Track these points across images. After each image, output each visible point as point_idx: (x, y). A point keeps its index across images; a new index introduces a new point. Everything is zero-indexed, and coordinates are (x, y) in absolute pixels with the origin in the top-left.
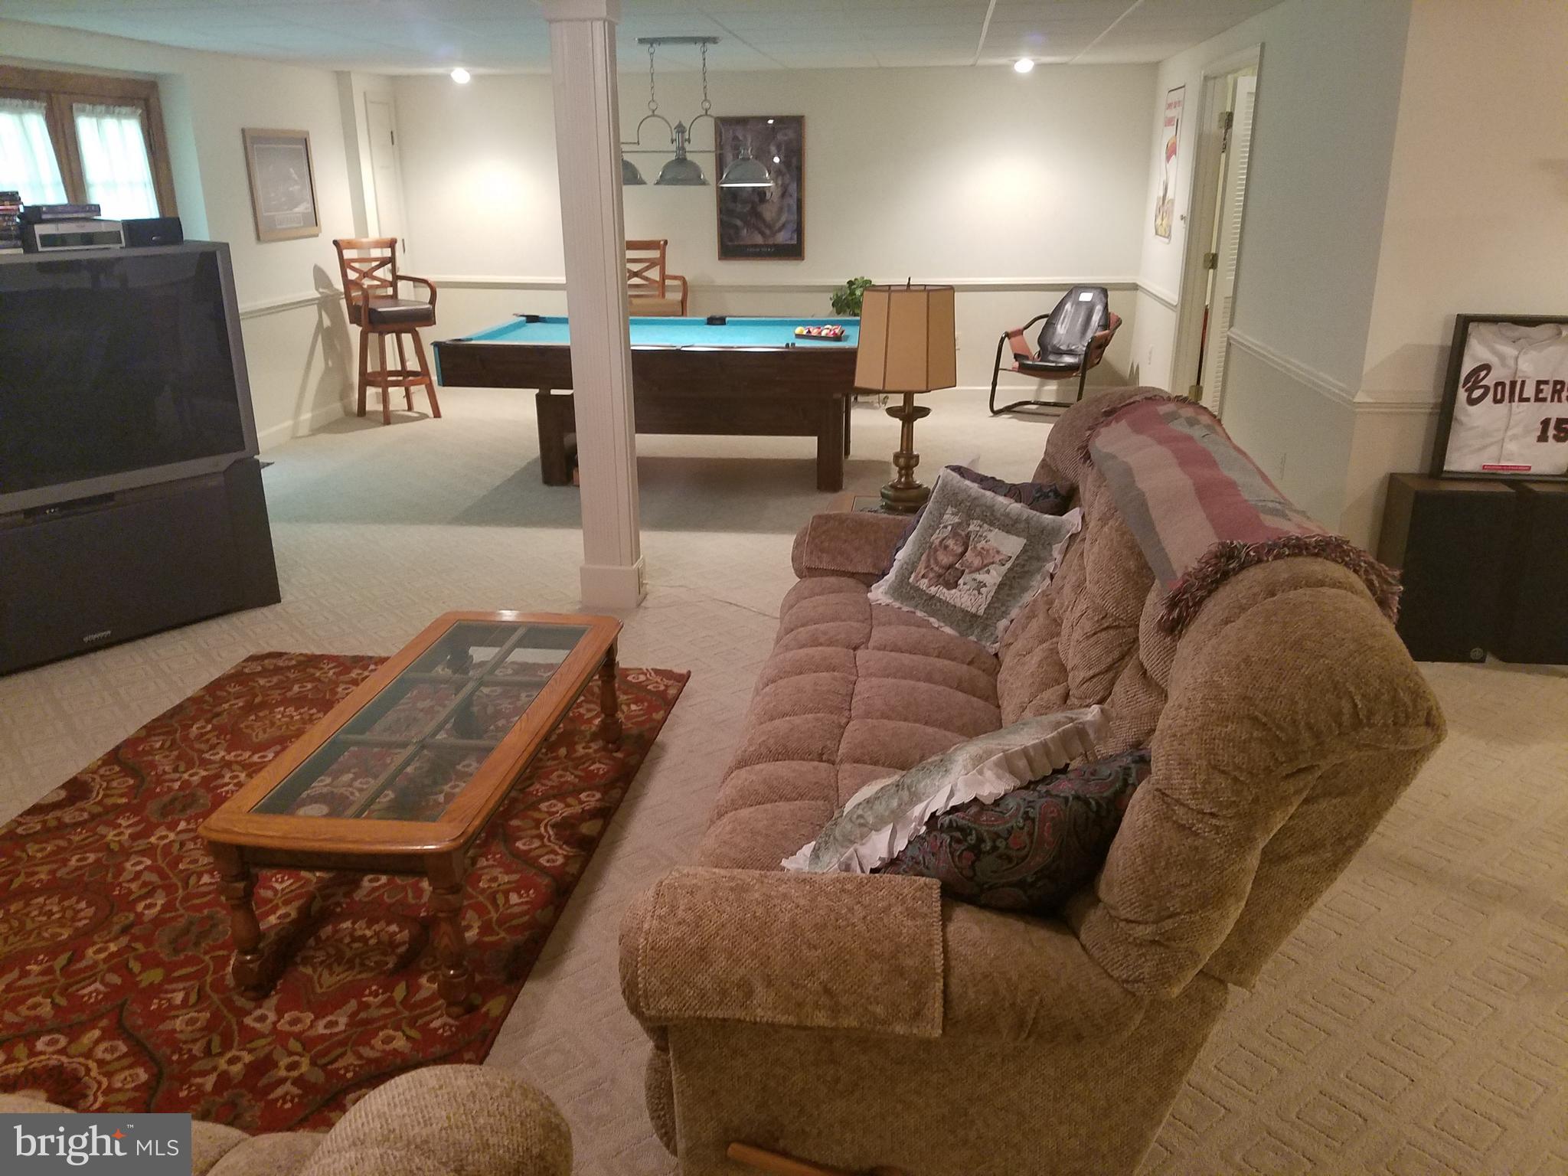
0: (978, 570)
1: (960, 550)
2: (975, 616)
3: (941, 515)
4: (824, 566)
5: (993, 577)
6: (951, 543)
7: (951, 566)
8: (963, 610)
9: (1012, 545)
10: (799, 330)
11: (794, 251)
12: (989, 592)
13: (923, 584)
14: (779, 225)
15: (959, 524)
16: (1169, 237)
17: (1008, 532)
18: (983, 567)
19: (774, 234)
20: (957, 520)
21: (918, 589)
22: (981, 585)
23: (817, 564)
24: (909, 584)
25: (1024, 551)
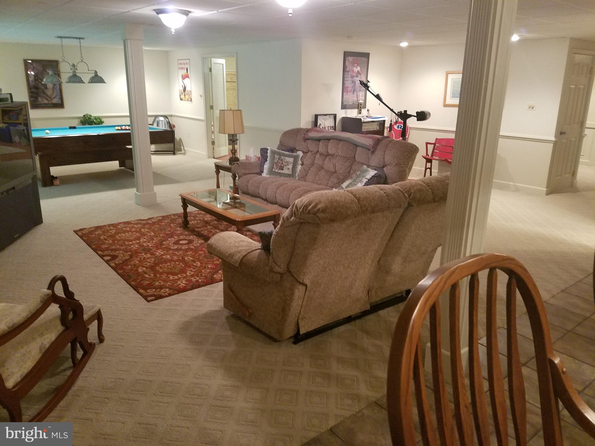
0: (287, 166)
1: (282, 162)
2: (290, 174)
3: (274, 156)
4: (247, 172)
5: (290, 166)
6: (279, 161)
7: (281, 166)
8: (287, 174)
9: (291, 160)
10: (117, 128)
11: (60, 105)
12: (291, 169)
13: (277, 171)
14: (54, 96)
15: (279, 157)
16: (191, 101)
17: (289, 157)
18: (288, 165)
19: (51, 99)
20: (278, 157)
21: (276, 172)
22: (288, 169)
23: (245, 172)
24: (273, 171)
25: (294, 161)
